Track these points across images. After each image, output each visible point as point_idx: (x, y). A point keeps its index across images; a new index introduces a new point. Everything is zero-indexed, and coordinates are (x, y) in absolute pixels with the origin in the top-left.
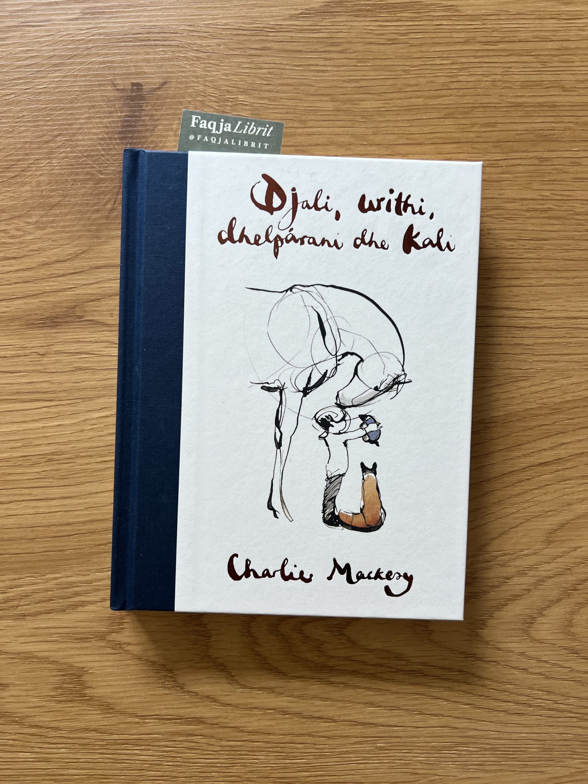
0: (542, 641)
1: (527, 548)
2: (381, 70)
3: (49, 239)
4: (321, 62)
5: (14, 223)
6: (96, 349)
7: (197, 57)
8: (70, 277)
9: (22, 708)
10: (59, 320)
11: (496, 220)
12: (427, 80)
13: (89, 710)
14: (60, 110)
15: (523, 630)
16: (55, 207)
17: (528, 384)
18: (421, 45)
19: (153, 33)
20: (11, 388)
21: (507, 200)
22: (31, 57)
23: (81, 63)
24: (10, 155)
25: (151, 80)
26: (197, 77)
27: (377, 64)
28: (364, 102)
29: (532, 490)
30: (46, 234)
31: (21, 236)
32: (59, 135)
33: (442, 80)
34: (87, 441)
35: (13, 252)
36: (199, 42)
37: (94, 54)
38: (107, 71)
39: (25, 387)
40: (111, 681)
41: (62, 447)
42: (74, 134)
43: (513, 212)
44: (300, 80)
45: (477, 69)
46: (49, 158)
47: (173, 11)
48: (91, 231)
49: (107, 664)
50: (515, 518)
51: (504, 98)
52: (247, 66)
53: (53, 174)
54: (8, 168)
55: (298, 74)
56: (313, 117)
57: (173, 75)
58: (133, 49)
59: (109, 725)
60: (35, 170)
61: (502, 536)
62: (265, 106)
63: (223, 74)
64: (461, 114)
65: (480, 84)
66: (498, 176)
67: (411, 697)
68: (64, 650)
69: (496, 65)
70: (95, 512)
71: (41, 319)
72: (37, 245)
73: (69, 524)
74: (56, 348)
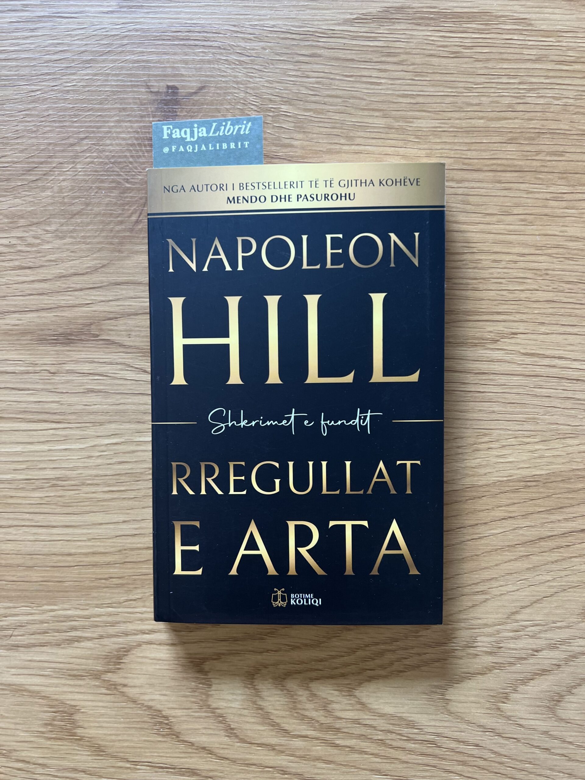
0: (568, 721)
1: (560, 620)
2: (440, 86)
3: (68, 250)
4: (375, 74)
5: (32, 230)
6: (110, 371)
7: (239, 61)
8: (87, 292)
9: (10, 741)
10: (73, 337)
11: (555, 260)
12: (491, 99)
13: (78, 750)
14: (89, 110)
15: (548, 707)
16: (77, 216)
17: (576, 442)
18: (488, 60)
19: (194, 32)
20: (19, 406)
21: (570, 239)
22: (61, 51)
23: (115, 61)
24: (32, 156)
25: (188, 84)
26: (237, 83)
27: (436, 79)
28: (419, 121)
29: (571, 557)
30: (65, 244)
31: (39, 244)
32: (86, 138)
33: (507, 101)
34: (94, 469)
35: (30, 262)
36: (243, 44)
37: (129, 51)
38: (142, 71)
39: (33, 406)
40: (104, 722)
41: (68, 473)
42: (102, 138)
43: (576, 252)
44: (350, 92)
45: (548, 91)
46: (74, 162)
47: (216, 8)
48: (113, 244)
49: (101, 704)
50: (550, 587)
51: (576, 125)
52: (294, 73)
53: (77, 179)
54: (29, 170)
55: (348, 86)
56: (362, 134)
57: (212, 79)
58: (171, 48)
59: (98, 768)
60: (58, 174)
61: (534, 604)
62: (310, 118)
63: (266, 81)
64: (525, 139)
65: (550, 108)
66: (562, 210)
67: (421, 768)
68: (57, 686)
69: (570, 87)
70: (98, 544)
71: (54, 335)
72: (55, 256)
73: (70, 555)
74: (67, 367)
